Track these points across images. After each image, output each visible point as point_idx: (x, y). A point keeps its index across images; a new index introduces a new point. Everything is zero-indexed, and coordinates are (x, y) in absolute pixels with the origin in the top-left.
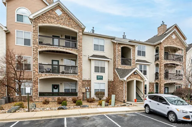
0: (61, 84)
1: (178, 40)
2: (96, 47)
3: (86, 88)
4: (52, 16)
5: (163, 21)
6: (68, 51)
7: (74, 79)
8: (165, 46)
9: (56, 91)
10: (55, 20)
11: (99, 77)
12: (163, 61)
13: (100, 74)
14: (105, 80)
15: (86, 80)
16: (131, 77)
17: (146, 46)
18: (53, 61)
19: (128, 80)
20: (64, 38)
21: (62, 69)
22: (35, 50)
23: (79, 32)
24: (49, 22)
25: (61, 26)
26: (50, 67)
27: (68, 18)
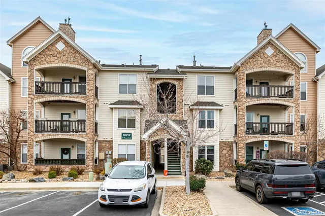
0: (73, 147)
1: (280, 56)
2: (123, 88)
3: (107, 152)
4: (51, 53)
5: (265, 24)
6: (71, 99)
7: (81, 139)
8: (247, 72)
9: (66, 157)
10: (56, 58)
11: (125, 135)
12: (244, 100)
13: (127, 130)
14: (136, 140)
15: (106, 141)
16: (159, 133)
17: (214, 75)
18: (62, 114)
19: (153, 139)
20: (78, 81)
21: (74, 126)
22: (31, 102)
23: (89, 69)
24: (48, 63)
25: (63, 65)
26: (59, 124)
27: (73, 52)
